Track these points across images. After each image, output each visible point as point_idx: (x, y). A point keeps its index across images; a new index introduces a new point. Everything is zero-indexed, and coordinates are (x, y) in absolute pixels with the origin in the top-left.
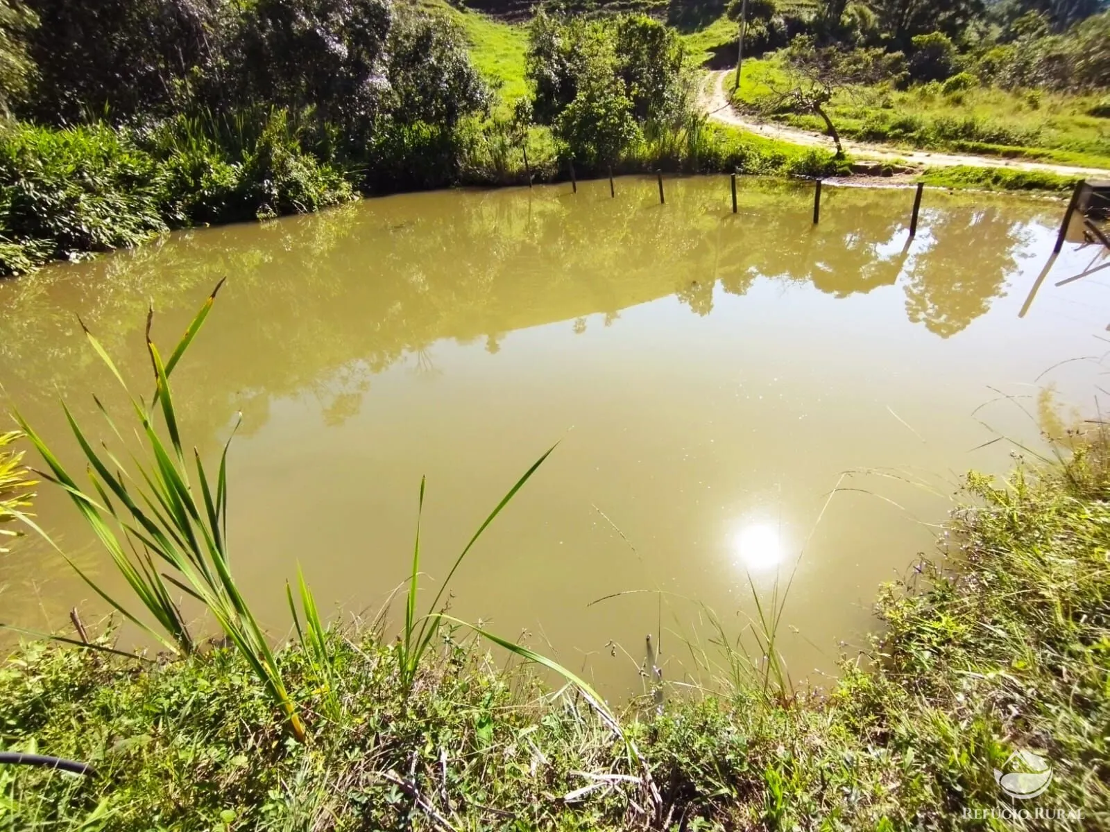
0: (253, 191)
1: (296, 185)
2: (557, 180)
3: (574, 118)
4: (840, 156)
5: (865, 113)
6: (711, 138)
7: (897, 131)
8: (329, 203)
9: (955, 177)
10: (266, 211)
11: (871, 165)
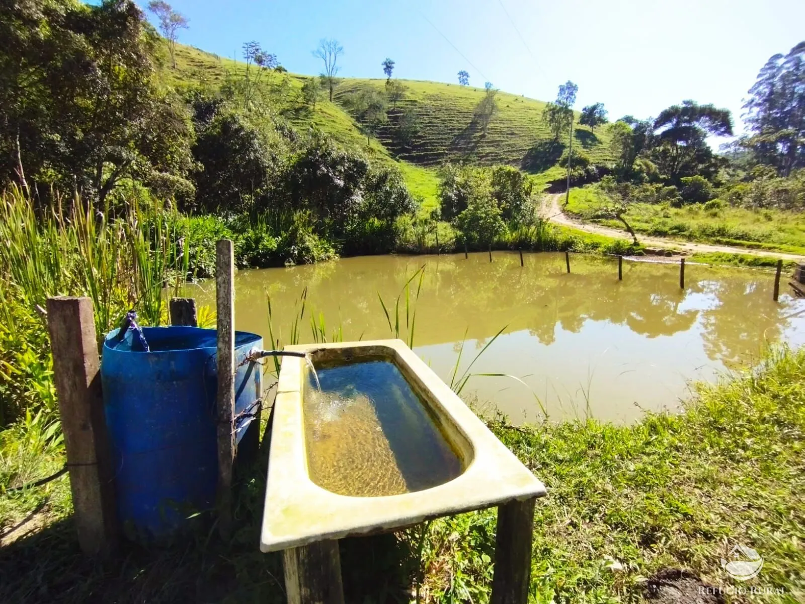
0: (284, 251)
1: (308, 250)
2: (454, 252)
3: (466, 219)
4: (636, 244)
5: (652, 220)
6: (551, 231)
7: (674, 231)
8: (323, 260)
9: (714, 258)
10: (290, 262)
11: (657, 250)
